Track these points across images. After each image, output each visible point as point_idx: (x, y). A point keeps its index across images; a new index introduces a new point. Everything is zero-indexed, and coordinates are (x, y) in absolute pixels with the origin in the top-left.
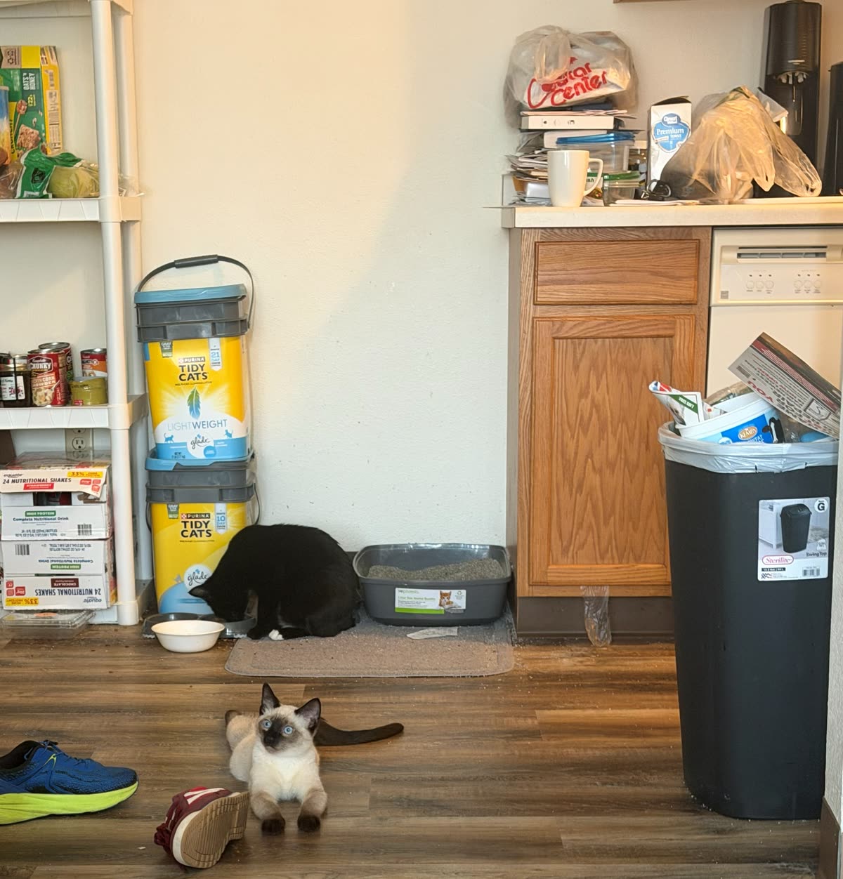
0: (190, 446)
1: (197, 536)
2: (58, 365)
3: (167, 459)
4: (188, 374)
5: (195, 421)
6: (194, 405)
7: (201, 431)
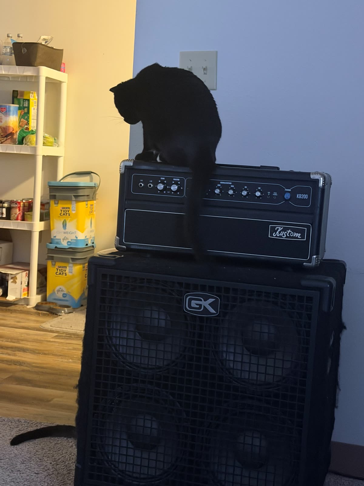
0: (62, 240)
1: (61, 275)
2: (20, 205)
3: (54, 244)
4: (63, 213)
5: (64, 231)
6: (64, 225)
7: (66, 235)
